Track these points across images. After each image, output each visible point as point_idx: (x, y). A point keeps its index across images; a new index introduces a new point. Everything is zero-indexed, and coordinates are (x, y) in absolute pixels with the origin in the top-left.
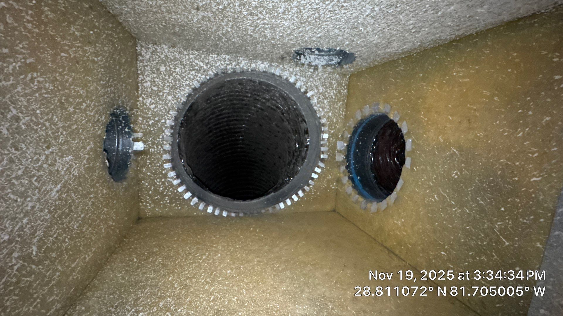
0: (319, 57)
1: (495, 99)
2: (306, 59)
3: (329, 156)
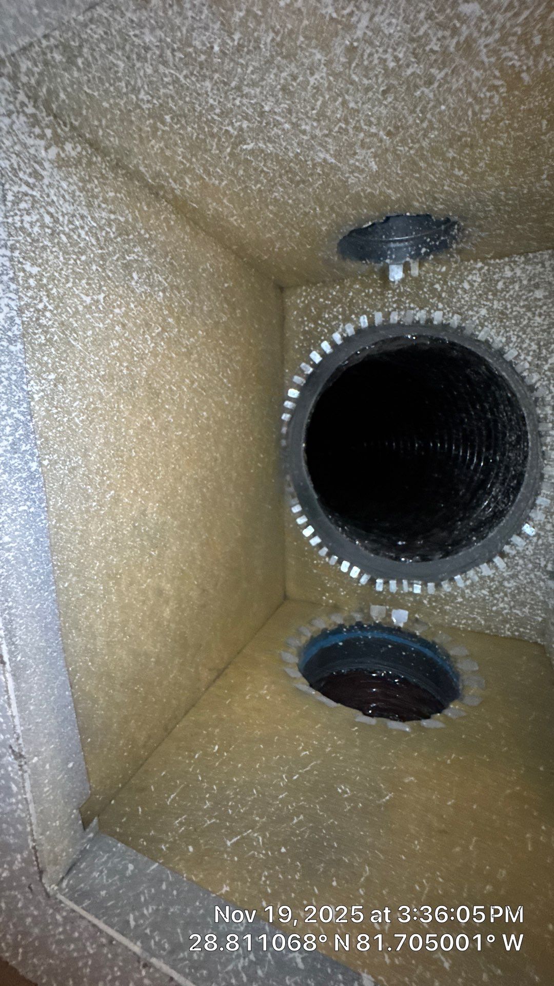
1: (488, 887)
3: (380, 593)
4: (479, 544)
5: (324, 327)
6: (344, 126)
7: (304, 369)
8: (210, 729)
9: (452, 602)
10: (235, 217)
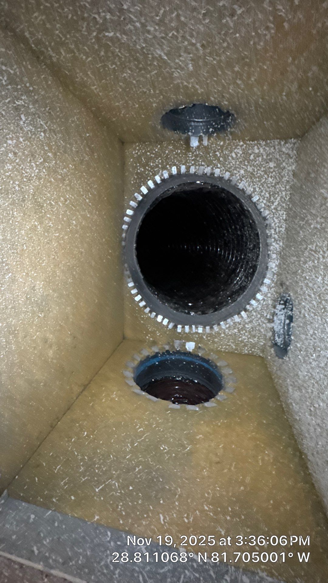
0: (282, 324)
2: (280, 311)
3: (180, 333)
4: (233, 304)
5: (150, 171)
6: (175, 34)
7: (137, 197)
8: (81, 422)
9: (219, 337)
10: (95, 87)
